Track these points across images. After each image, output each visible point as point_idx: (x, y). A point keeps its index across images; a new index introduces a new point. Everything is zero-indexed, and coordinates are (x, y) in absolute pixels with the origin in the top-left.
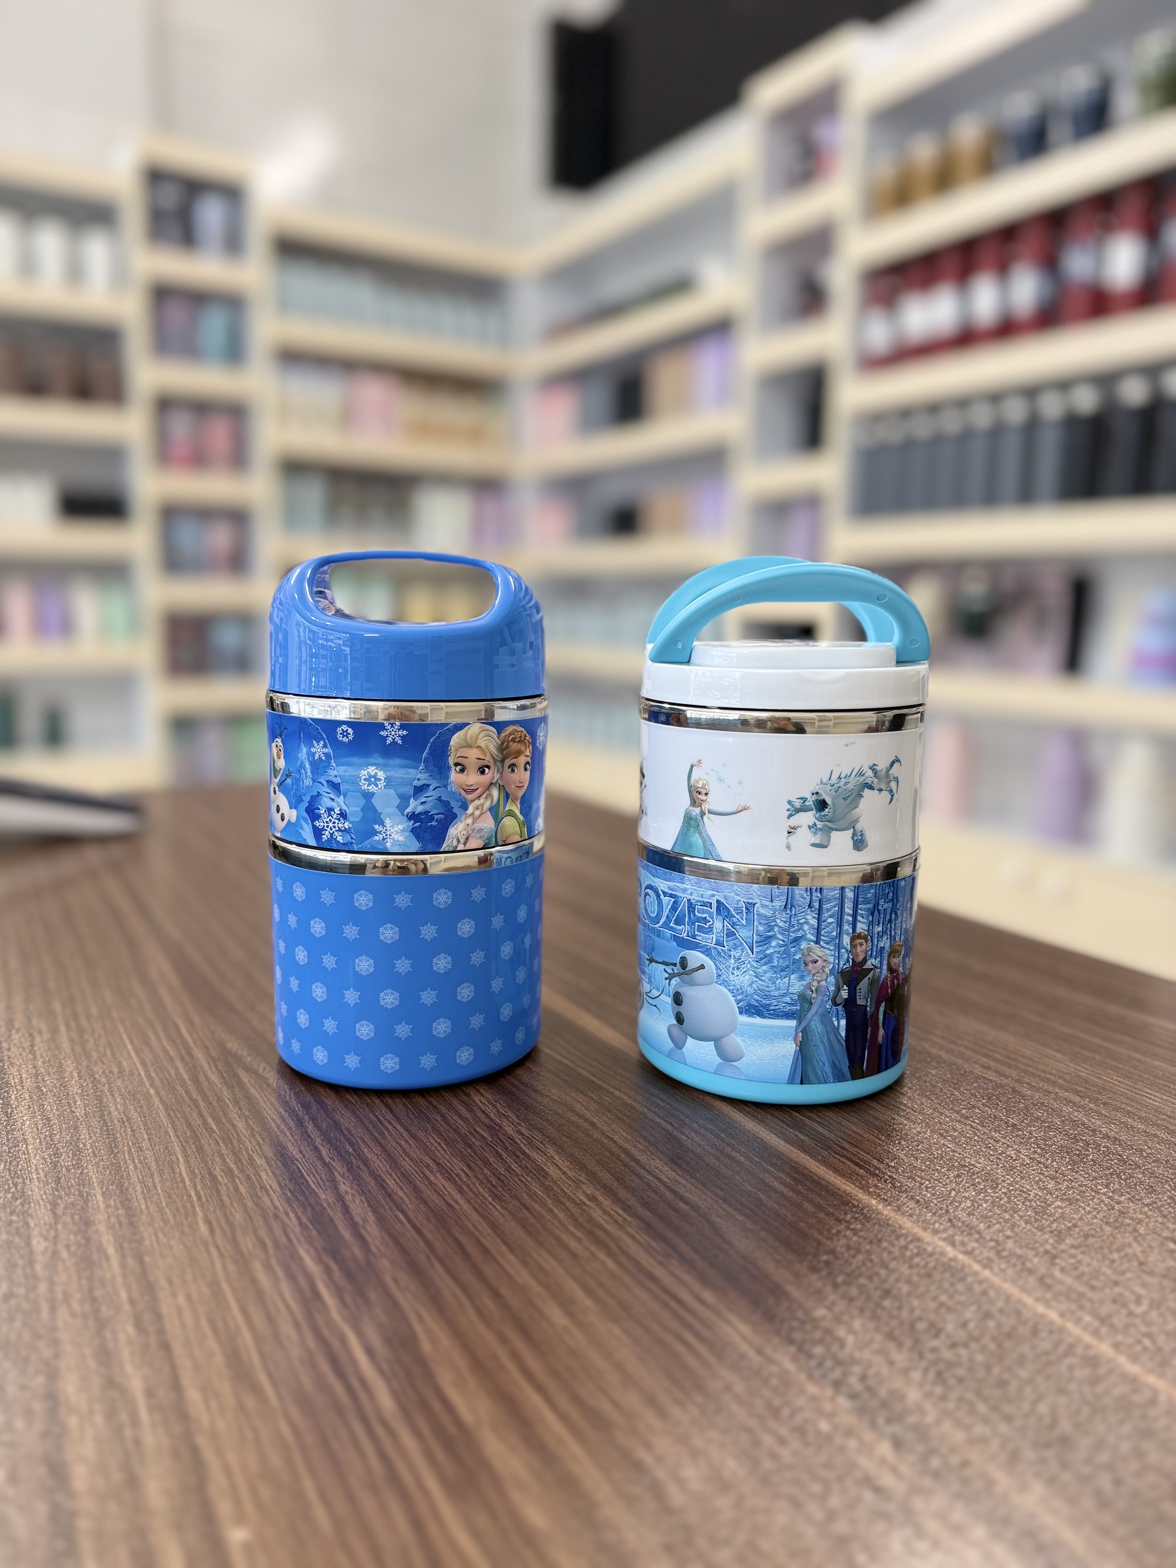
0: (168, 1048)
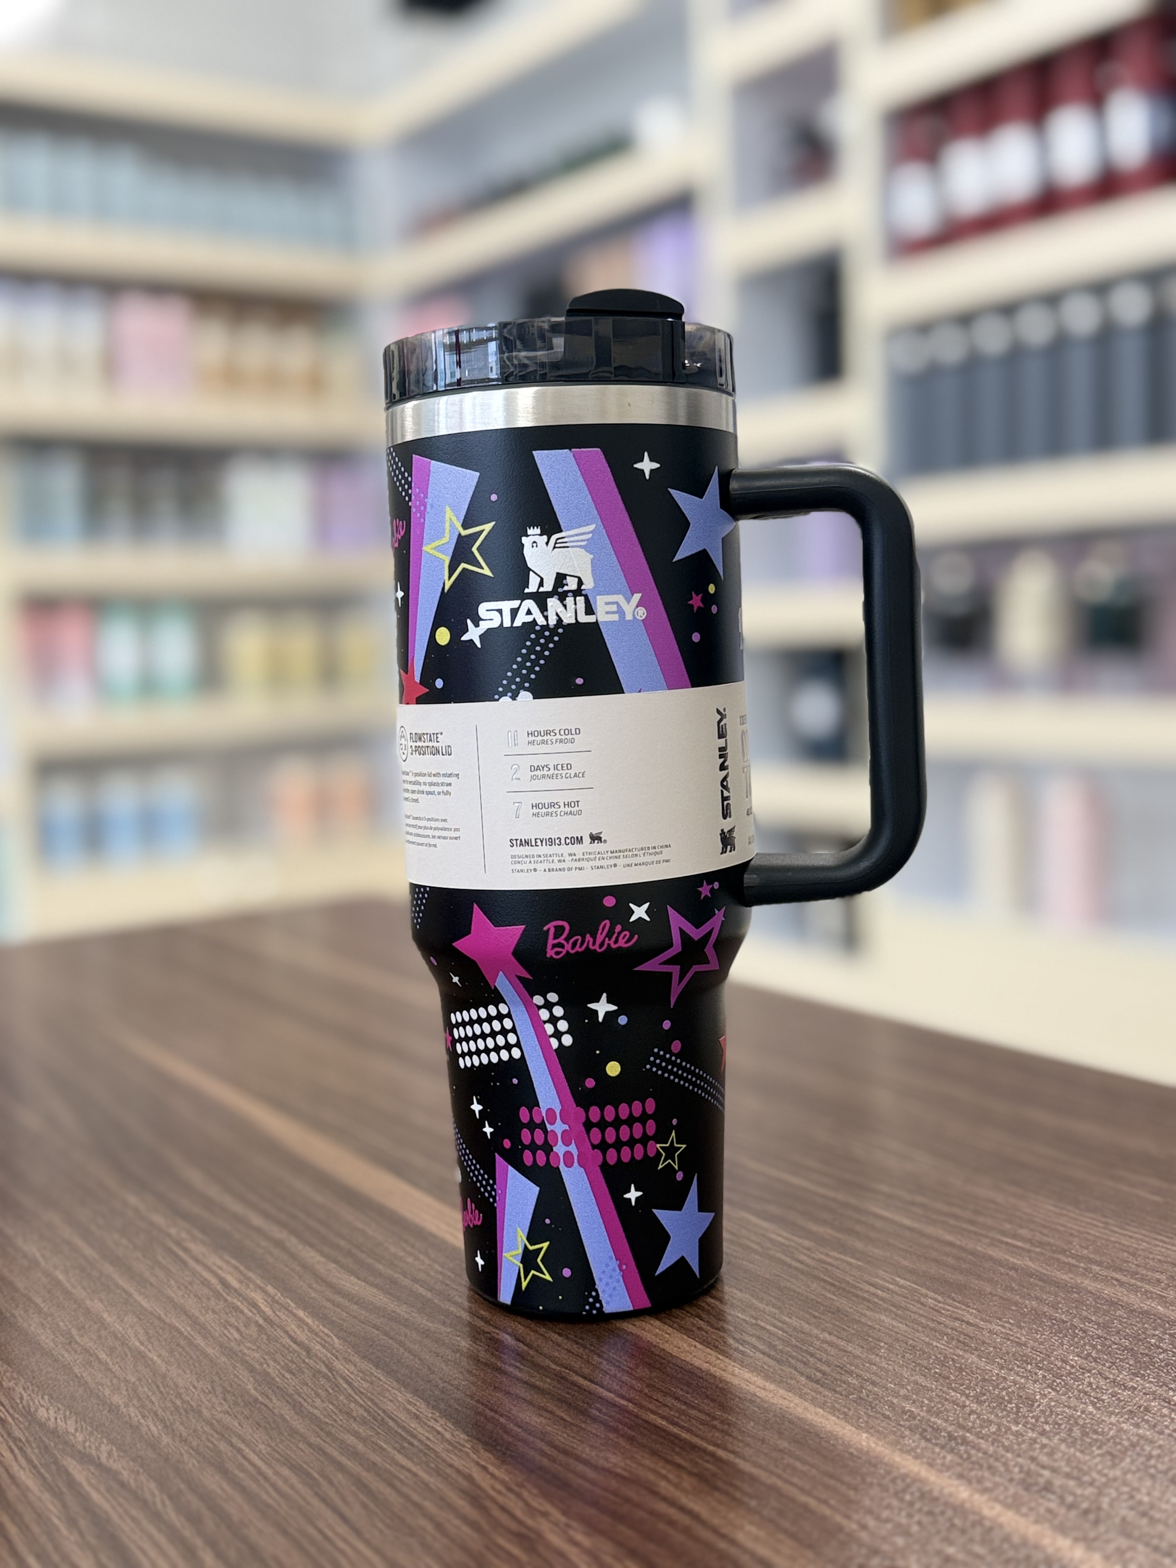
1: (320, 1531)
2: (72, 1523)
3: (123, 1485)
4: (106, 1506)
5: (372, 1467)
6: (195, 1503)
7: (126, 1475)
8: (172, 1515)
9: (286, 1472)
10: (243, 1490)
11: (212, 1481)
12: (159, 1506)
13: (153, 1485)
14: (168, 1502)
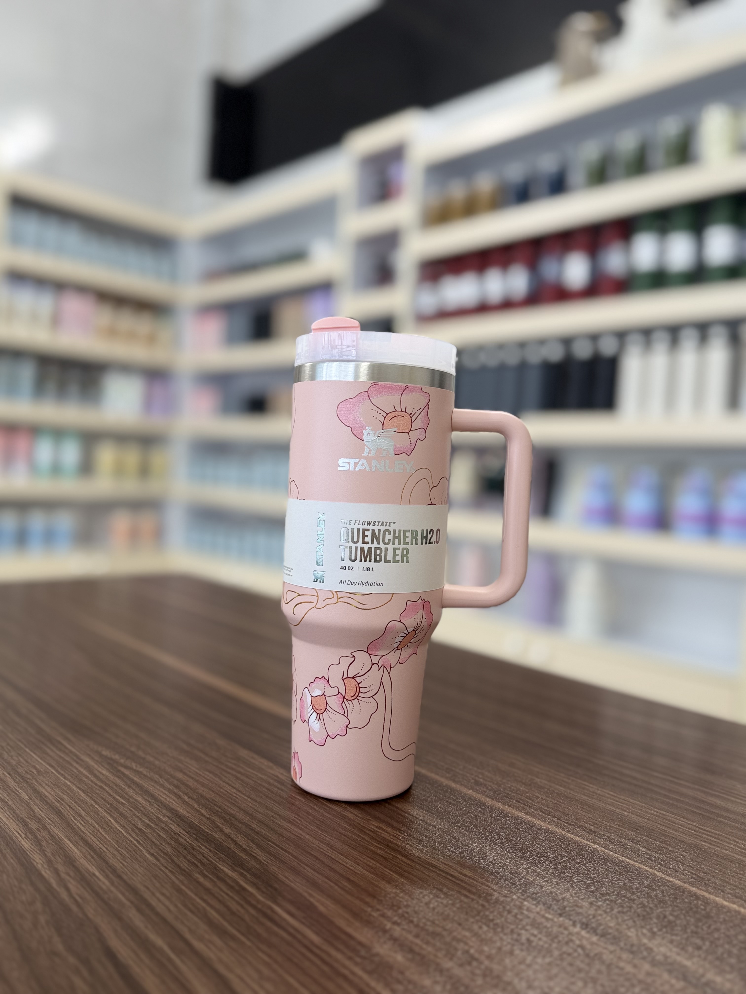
0: (62, 755)
1: (226, 791)
2: (129, 787)
3: (144, 775)
4: (141, 782)
5: (239, 772)
6: (176, 782)
7: (145, 773)
8: (167, 785)
9: (207, 773)
10: (193, 778)
11: (180, 775)
12: (162, 782)
13: (157, 776)
14: (164, 781)
